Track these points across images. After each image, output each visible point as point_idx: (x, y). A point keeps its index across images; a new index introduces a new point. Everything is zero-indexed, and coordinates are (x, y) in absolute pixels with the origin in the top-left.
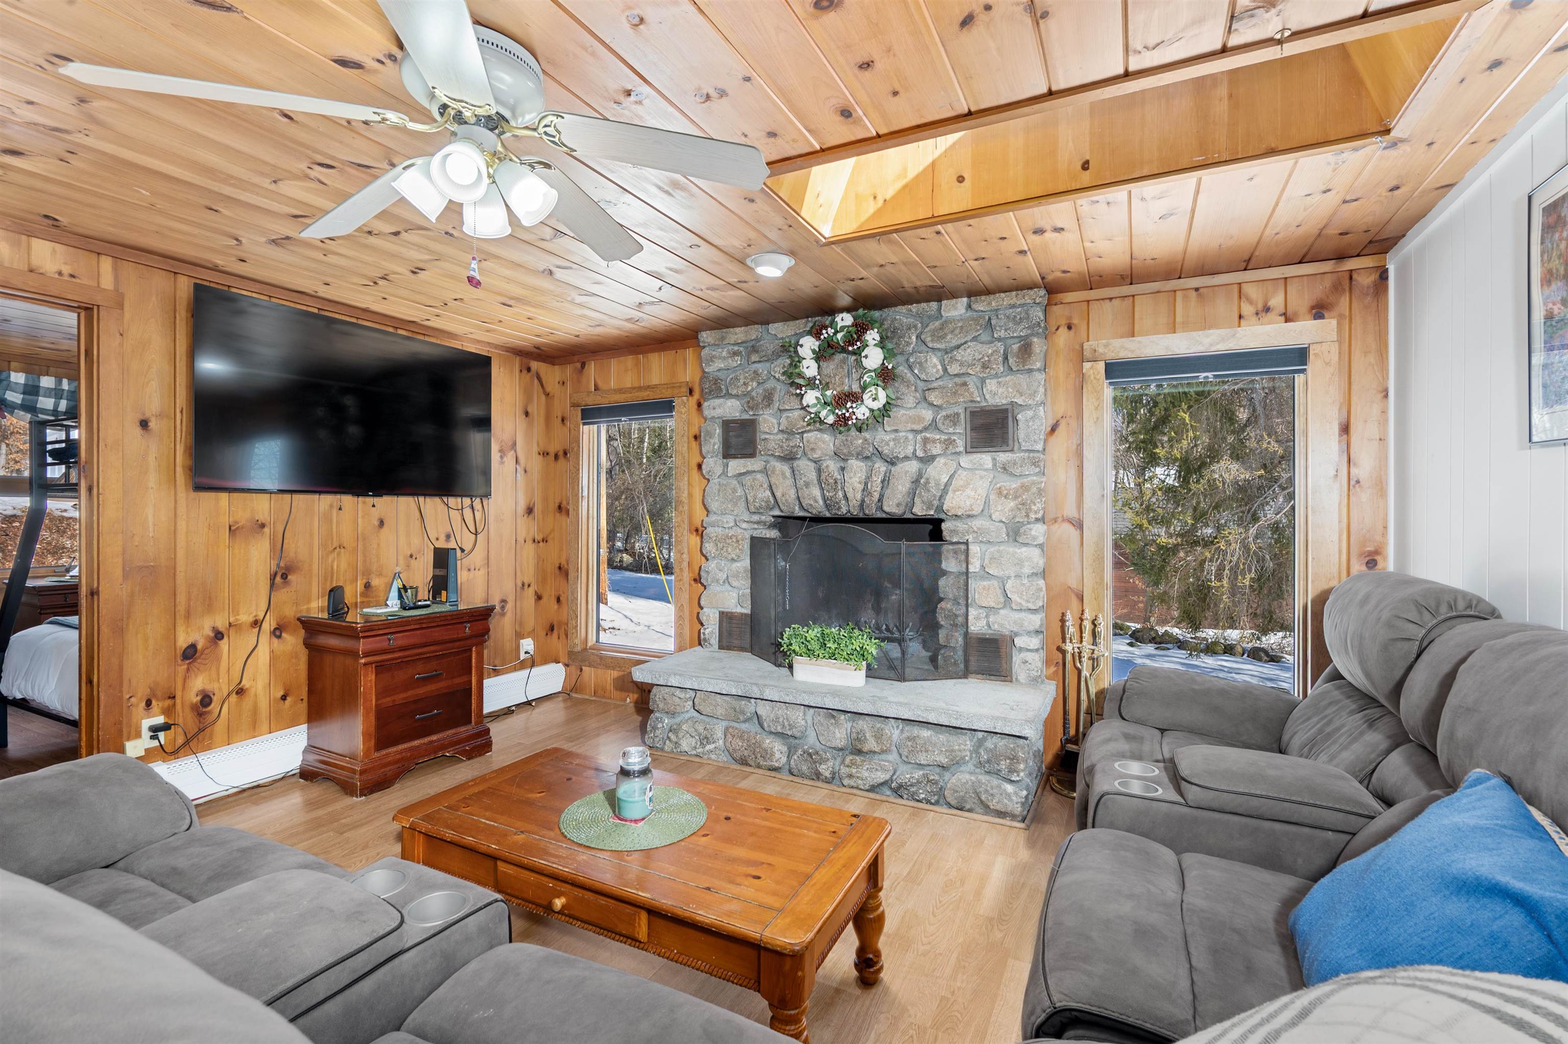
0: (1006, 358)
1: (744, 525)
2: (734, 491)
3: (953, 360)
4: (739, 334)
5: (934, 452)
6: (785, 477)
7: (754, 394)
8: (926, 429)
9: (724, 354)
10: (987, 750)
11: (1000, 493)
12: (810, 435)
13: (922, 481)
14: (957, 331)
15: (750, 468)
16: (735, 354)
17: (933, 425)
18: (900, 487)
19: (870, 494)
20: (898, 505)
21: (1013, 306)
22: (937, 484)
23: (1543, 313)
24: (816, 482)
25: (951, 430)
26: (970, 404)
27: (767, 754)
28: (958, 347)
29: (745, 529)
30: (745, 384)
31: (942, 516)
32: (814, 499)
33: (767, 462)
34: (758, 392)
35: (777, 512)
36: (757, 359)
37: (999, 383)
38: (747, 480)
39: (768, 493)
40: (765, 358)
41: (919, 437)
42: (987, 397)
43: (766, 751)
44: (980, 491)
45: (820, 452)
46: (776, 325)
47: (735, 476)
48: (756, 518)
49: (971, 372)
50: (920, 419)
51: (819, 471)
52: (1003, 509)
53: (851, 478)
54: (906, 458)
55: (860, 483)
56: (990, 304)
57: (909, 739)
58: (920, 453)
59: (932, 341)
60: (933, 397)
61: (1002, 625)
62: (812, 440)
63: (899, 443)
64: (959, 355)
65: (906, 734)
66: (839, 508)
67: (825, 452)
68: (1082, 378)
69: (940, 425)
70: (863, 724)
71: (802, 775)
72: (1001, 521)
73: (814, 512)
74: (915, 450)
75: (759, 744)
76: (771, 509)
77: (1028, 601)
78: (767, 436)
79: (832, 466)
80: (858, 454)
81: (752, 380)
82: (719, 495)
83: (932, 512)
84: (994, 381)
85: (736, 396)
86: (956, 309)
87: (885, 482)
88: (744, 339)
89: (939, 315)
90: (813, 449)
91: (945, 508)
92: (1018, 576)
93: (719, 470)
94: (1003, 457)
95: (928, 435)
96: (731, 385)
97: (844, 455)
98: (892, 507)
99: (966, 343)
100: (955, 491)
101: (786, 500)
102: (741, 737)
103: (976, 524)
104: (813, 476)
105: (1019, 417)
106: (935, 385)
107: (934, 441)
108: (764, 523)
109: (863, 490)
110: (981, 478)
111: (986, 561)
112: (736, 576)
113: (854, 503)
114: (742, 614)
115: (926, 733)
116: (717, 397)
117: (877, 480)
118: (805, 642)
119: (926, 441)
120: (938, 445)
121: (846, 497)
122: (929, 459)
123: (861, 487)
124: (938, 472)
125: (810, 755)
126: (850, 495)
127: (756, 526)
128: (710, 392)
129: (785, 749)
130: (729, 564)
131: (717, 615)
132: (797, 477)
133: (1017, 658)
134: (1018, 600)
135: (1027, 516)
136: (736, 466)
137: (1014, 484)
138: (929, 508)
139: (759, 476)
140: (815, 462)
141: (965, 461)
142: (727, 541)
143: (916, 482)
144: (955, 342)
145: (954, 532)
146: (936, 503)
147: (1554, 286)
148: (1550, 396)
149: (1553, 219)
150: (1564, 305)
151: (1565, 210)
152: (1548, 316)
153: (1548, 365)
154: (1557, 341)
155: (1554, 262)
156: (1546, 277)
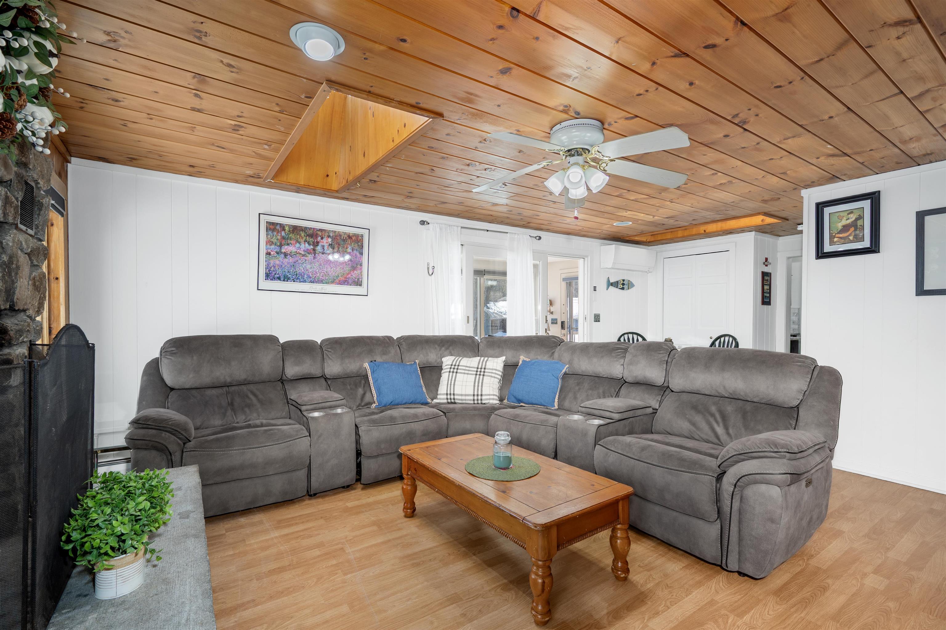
147: (273, 246)
148: (269, 276)
149: (272, 227)
150: (277, 253)
151: (278, 227)
152: (268, 254)
153: (268, 267)
154: (272, 262)
155: (274, 240)
156: (269, 242)
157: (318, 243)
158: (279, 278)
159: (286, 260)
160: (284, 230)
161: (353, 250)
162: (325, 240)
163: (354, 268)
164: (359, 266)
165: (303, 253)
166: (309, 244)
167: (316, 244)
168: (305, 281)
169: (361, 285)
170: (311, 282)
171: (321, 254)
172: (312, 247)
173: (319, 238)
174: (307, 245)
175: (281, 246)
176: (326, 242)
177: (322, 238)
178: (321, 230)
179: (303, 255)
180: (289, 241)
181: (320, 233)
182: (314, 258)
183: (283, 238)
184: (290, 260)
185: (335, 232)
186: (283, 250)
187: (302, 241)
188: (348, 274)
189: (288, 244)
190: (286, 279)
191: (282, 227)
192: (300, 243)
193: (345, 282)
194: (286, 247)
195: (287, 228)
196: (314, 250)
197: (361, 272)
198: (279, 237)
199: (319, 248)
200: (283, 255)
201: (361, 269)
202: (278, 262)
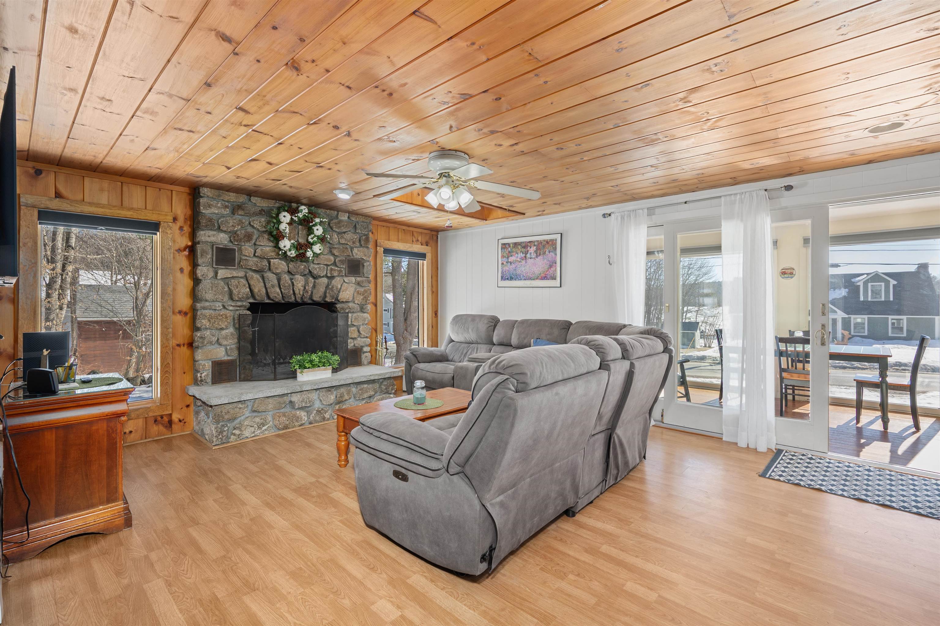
0: (360, 241)
1: (231, 308)
2: (224, 288)
3: (342, 237)
4: (232, 197)
5: (335, 275)
6: (259, 282)
7: (239, 232)
8: (331, 265)
9: (219, 205)
10: (385, 385)
11: (358, 293)
12: (275, 260)
13: (330, 287)
14: (345, 226)
15: (235, 275)
16: (226, 207)
17: (335, 264)
18: (321, 289)
19: (307, 292)
20: (320, 297)
21: (363, 222)
22: (337, 288)
23: (501, 263)
24: (277, 285)
25: (342, 266)
26: (347, 257)
27: (298, 418)
28: (344, 233)
29: (231, 310)
30: (233, 226)
31: (336, 302)
32: (276, 294)
33: (246, 273)
34: (241, 233)
35: (251, 301)
36: (243, 214)
37: (358, 250)
38: (234, 282)
39: (248, 290)
40: (248, 214)
41: (329, 268)
42: (354, 255)
43: (298, 417)
44: (351, 292)
45: (280, 270)
46: (256, 198)
47: (221, 279)
48: (239, 304)
49: (349, 243)
50: (330, 260)
51: (279, 280)
52: (359, 299)
53: (297, 284)
54: (323, 277)
55: (302, 286)
56: (356, 218)
57: (360, 390)
58: (329, 275)
59: (336, 228)
60: (336, 252)
61: (359, 345)
62: (276, 263)
63: (321, 269)
64: (345, 236)
65: (359, 388)
66: (291, 298)
67: (284, 270)
68: (376, 252)
69: (338, 264)
70: (342, 390)
71: (316, 422)
72: (358, 304)
73: (277, 300)
74: (327, 273)
75: (294, 416)
76: (248, 298)
77: (367, 334)
78: (247, 258)
79: (286, 278)
80: (302, 273)
81: (238, 225)
82: (212, 290)
83: (334, 300)
84: (356, 249)
85: (225, 232)
86: (344, 217)
87: (314, 286)
88: (234, 200)
89: (337, 217)
90: (276, 268)
91: (339, 298)
92: (363, 325)
93: (211, 274)
94: (359, 279)
95: (333, 267)
96: (222, 224)
97: (294, 272)
98: (317, 298)
99: (347, 232)
100: (343, 291)
101: (261, 294)
102: (284, 416)
103: (351, 305)
104: (276, 282)
105: (365, 264)
106: (336, 246)
107: (335, 270)
108: (245, 306)
109: (304, 290)
110: (352, 287)
111: (353, 320)
112: (226, 338)
113: (298, 297)
114: (229, 360)
115: (365, 386)
116: (211, 230)
117: (311, 285)
118: (311, 361)
119: (332, 269)
120: (336, 272)
121: (294, 294)
122: (331, 278)
123: (302, 288)
124: (337, 282)
125: (320, 411)
126: (297, 292)
127: (238, 308)
128: (206, 226)
129: (306, 414)
130: (217, 332)
131: (211, 363)
132: (267, 282)
133: (363, 356)
134: (364, 334)
135: (366, 302)
136: (223, 273)
137: (362, 290)
138: (333, 299)
139: (242, 280)
140: (276, 275)
141: (346, 279)
142: (219, 318)
143: (327, 287)
144: (344, 230)
145: (343, 308)
146: (335, 296)
147: (504, 259)
148: (503, 278)
149: (504, 246)
150: (507, 263)
151: (507, 246)
152: (503, 264)
153: (502, 273)
154: (504, 269)
155: (505, 255)
156: (503, 257)
157: (528, 251)
158: (508, 279)
159: (511, 266)
160: (510, 247)
161: (549, 252)
162: (532, 249)
163: (551, 266)
164: (554, 264)
165: (519, 260)
166: (523, 253)
167: (526, 253)
168: (521, 280)
169: (555, 279)
170: (525, 280)
171: (529, 259)
172: (524, 255)
173: (529, 248)
174: (522, 254)
175: (508, 258)
176: (532, 250)
177: (530, 248)
178: (530, 242)
179: (520, 262)
180: (512, 254)
181: (529, 244)
182: (526, 262)
183: (509, 252)
184: (513, 266)
185: (538, 241)
186: (509, 260)
187: (519, 252)
188: (547, 271)
189: (512, 256)
190: (511, 279)
191: (509, 244)
192: (518, 254)
193: (545, 278)
194: (511, 258)
195: (511, 245)
196: (525, 257)
197: (556, 269)
198: (507, 252)
199: (528, 256)
200: (509, 264)
201: (556, 266)
202: (507, 269)
